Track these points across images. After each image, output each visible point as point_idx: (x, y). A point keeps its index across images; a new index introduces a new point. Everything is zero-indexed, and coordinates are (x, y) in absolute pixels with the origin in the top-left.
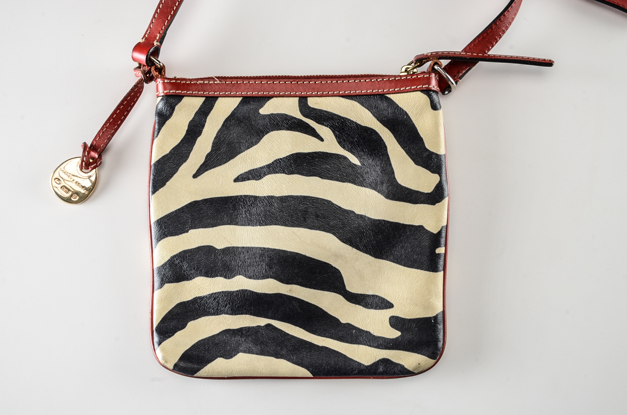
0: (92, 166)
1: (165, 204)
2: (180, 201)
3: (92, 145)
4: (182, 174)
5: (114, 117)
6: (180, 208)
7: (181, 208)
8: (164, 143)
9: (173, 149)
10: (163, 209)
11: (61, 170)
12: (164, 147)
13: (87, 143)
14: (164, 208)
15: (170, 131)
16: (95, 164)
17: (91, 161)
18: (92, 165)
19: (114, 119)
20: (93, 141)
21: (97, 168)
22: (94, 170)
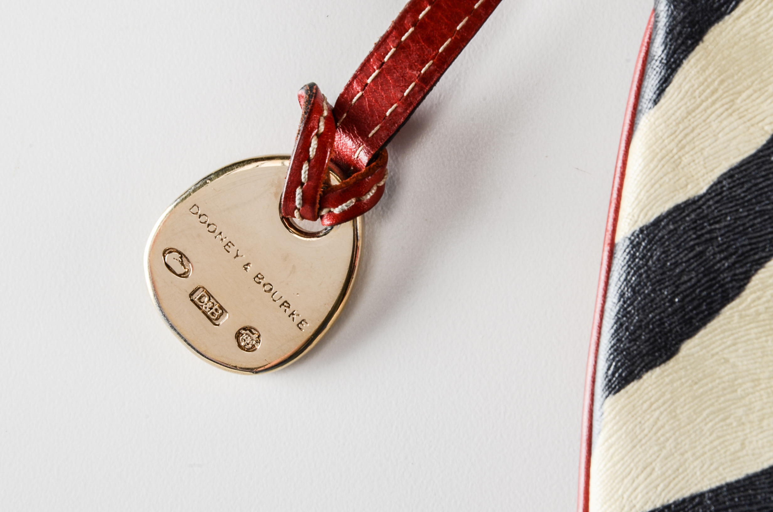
0: (337, 211)
1: (664, 452)
2: (743, 444)
3: (342, 101)
4: (761, 308)
5: (421, 16)
6: (738, 482)
7: (745, 480)
8: (689, 138)
9: (730, 175)
10: (653, 476)
11: (195, 210)
12: (685, 160)
13: (323, 90)
14: (657, 472)
15: (722, 82)
16: (352, 202)
17: (335, 180)
18: (336, 206)
19: (419, 26)
20: (350, 85)
21: (359, 219)
22: (347, 226)
